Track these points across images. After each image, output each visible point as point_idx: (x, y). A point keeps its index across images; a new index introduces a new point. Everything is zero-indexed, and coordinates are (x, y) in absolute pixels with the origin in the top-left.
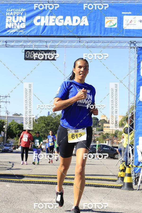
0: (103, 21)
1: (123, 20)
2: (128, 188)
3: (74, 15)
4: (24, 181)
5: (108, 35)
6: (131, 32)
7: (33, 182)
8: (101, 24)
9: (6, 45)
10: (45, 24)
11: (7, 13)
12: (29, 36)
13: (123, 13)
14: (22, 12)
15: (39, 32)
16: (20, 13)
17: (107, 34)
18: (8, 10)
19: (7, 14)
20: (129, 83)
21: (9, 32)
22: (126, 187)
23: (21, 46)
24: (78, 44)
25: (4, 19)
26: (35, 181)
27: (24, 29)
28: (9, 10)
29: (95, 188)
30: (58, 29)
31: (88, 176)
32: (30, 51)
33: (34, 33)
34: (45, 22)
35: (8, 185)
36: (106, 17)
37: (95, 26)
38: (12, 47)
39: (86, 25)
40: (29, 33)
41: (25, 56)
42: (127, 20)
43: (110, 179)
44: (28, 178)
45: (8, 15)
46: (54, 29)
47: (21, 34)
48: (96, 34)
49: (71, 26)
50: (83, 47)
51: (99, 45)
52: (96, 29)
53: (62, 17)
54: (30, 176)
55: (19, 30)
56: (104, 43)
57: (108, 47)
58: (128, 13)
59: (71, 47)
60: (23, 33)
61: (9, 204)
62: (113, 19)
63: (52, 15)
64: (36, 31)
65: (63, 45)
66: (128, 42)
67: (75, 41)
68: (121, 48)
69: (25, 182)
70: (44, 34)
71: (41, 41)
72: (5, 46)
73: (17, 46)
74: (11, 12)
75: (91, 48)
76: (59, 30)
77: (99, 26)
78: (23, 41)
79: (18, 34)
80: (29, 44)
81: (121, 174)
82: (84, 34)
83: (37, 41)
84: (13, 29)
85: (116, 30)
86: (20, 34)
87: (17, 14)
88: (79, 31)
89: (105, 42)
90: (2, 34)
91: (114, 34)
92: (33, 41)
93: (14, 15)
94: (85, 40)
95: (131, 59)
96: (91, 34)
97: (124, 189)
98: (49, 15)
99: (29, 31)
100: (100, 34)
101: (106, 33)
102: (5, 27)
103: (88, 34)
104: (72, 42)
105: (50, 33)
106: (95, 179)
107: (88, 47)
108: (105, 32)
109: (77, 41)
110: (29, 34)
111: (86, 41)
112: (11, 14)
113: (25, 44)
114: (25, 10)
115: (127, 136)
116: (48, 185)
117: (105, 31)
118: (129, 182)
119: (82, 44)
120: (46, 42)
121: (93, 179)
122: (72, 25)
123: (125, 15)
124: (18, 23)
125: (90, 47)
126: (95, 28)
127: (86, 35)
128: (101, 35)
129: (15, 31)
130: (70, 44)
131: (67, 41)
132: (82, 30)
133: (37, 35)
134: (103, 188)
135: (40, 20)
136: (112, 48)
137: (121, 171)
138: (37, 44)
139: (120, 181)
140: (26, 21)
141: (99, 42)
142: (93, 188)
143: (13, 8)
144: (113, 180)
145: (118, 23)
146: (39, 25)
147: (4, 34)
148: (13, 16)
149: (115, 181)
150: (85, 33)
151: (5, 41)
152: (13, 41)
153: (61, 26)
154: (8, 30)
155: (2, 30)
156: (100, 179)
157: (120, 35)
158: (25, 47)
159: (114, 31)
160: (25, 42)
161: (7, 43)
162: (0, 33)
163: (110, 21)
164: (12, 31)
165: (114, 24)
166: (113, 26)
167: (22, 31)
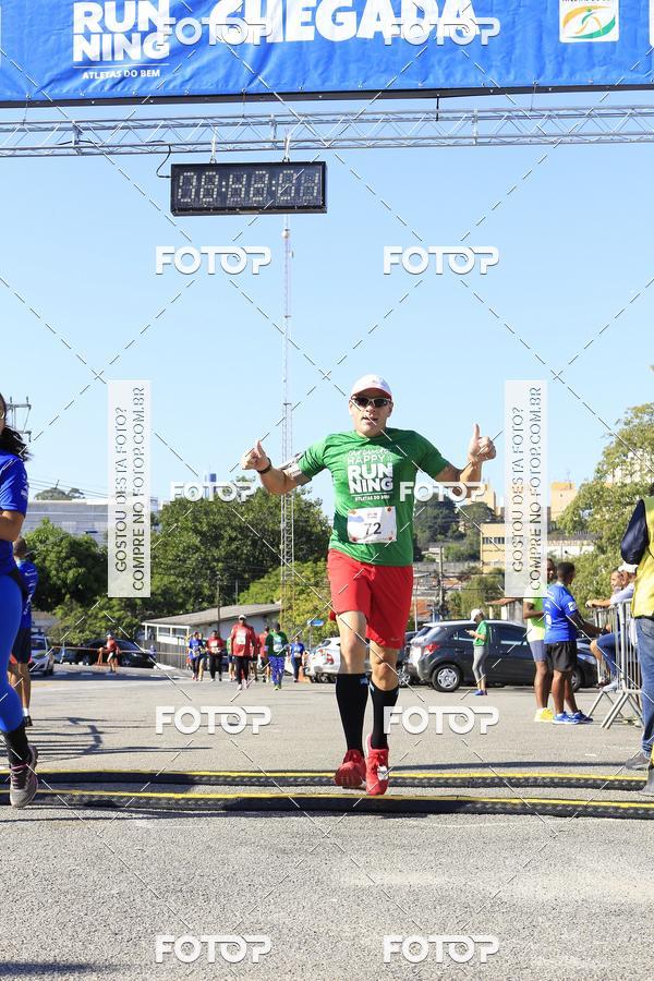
0: (549, 12)
1: (648, 6)
5: (578, 80)
8: (540, 27)
9: (76, 143)
12: (188, 96)
15: (239, 74)
17: (572, 74)
21: (91, 81)
23: (150, 149)
24: (431, 129)
25: (62, 15)
30: (330, 58)
32: (199, 168)
33: (215, 80)
37: (513, 38)
38: (110, 151)
40: (190, 79)
41: (174, 194)
43: (612, 778)
46: (312, 58)
47: (153, 89)
48: (515, 78)
50: (456, 141)
51: (532, 131)
52: (517, 52)
54: (219, 777)
55: (139, 69)
56: (557, 120)
57: (578, 138)
59: (398, 143)
60: (157, 81)
62: (601, 3)
64: (221, 72)
65: (357, 136)
67: (418, 116)
68: (639, 141)
71: (250, 120)
72: (74, 152)
73: (134, 150)
75: (495, 144)
76: (337, 60)
77: (531, 35)
78: (163, 122)
79: (136, 87)
80: (190, 135)
82: (458, 76)
83: (231, 121)
85: (613, 52)
86: (144, 88)
88: (433, 66)
89: (561, 113)
90: (56, 91)
91: (607, 72)
92: (210, 121)
94: (462, 108)
96: (493, 79)
99: (188, 71)
100: (539, 76)
101: (566, 68)
102: (71, 56)
103: (480, 78)
104: (401, 120)
105: (294, 80)
107: (479, 141)
108: (560, 65)
109: (426, 113)
110: (188, 86)
111: (470, 115)
113: (170, 137)
117: (560, 59)
119: (452, 128)
120: (275, 124)
121: (527, 779)
125: (488, 140)
126: (513, 46)
127: (472, 81)
128: (542, 82)
129: (120, 76)
130: (389, 131)
131: (377, 116)
132: (447, 57)
133: (231, 88)
136: (597, 142)
138: (230, 133)
141: (532, 114)
144: (621, 781)
145: (622, 17)
147: (67, 89)
149: (637, 786)
150: (465, 74)
151: (71, 125)
152: (113, 124)
153: (345, 43)
154: (86, 70)
155: (55, 72)
156: (562, 779)
157: (635, 76)
158: (170, 152)
159: (604, 57)
160: (171, 124)
161: (84, 132)
162: (47, 86)
163: (582, 9)
164: (103, 76)
165: (604, 24)
166: (598, 34)
167: (156, 73)
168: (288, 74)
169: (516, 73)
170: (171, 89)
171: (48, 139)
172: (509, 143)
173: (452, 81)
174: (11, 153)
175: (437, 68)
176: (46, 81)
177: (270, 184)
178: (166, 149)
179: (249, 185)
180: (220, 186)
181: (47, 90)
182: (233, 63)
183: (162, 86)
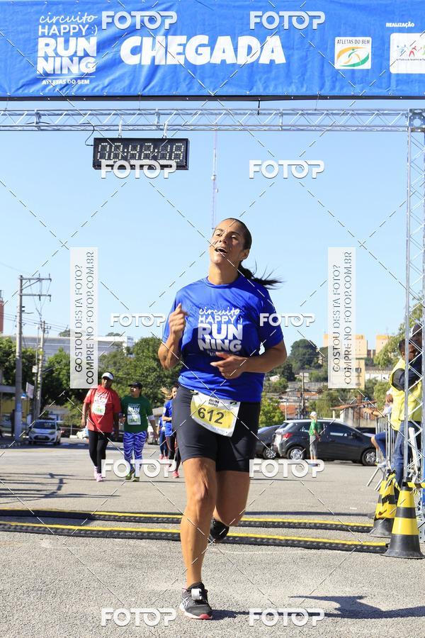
0: (328, 50)
1: (389, 48)
2: (405, 553)
3: (242, 34)
4: (94, 531)
5: (345, 92)
6: (412, 81)
7: (122, 533)
8: (323, 59)
9: (37, 123)
10: (154, 59)
11: (40, 26)
12: (106, 96)
13: (389, 25)
14: (87, 26)
15: (138, 84)
16: (80, 29)
17: (342, 88)
18: (43, 20)
19: (41, 30)
20: (409, 236)
21: (46, 86)
22: (398, 548)
23: (82, 128)
24: (255, 120)
25: (32, 45)
27: (91, 74)
28: (46, 18)
29: (306, 551)
31: (284, 516)
32: (111, 141)
33: (123, 86)
34: (153, 53)
35: (46, 542)
36: (337, 39)
37: (305, 66)
38: (57, 129)
39: (277, 62)
40: (107, 86)
41: (95, 156)
42: (402, 45)
44: (106, 522)
45: (43, 33)
46: (182, 74)
47: (85, 91)
48: (307, 90)
49: (233, 65)
50: (270, 128)
51: (316, 123)
52: (308, 74)
53: (204, 39)
54: (110, 516)
55: (76, 79)
56: (331, 116)
57: (345, 128)
58: (404, 25)
59: (233, 128)
60: (87, 87)
61: (49, 598)
62: (360, 45)
63: (174, 34)
64: (127, 82)
65: (209, 124)
66: (405, 112)
67: (246, 111)
68: (382, 131)
69: (97, 534)
70: (153, 90)
71: (143, 112)
72: (36, 129)
73: (72, 128)
74: (52, 24)
75: (294, 130)
76: (197, 77)
77: (317, 63)
78: (90, 112)
79: (75, 90)
80: (106, 120)
81: (386, 510)
82: (271, 88)
83: (132, 112)
84: (58, 75)
85: (367, 75)
86: (80, 91)
87: (72, 31)
88: (256, 81)
89: (334, 112)
90: (26, 91)
91: (363, 88)
92: (119, 112)
93: (62, 34)
95: (412, 164)
96: (292, 90)
97: (393, 554)
98: (166, 34)
99: (106, 81)
100: (321, 89)
101: (338, 84)
102: (36, 70)
103: (285, 90)
104: (236, 114)
105: (170, 88)
106: (305, 526)
107: (283, 128)
108: (334, 83)
109: (252, 110)
110: (106, 90)
111: (278, 112)
112: (52, 32)
113: (94, 121)
114: (93, 17)
115: (401, 395)
116: (164, 543)
117: (334, 79)
118: (408, 533)
119: (267, 120)
120: (159, 114)
121: (300, 524)
122: (234, 62)
123: (396, 32)
124: (74, 58)
125: (289, 128)
126: (306, 71)
127: (280, 91)
128: (323, 93)
129: (65, 83)
130: (229, 120)
131: (221, 111)
132: (266, 76)
133: (132, 92)
134: (330, 552)
135: (138, 49)
136: (356, 130)
137: (384, 501)
138: (131, 120)
139: (379, 530)
140: (98, 51)
141: (316, 112)
142: (299, 552)
143: (57, 14)
144: (359, 527)
145: (373, 54)
146: (138, 62)
147: (32, 90)
148: (60, 36)
149: (366, 530)
150: (276, 87)
151: (34, 112)
152: (59, 112)
153: (203, 66)
154: (44, 79)
155: (26, 79)
156: (322, 524)
157: (380, 91)
158: (94, 130)
159: (362, 79)
160: (95, 113)
161: (42, 117)
162: (21, 88)
163: (349, 49)
164: (55, 83)
165: (362, 58)
166: (358, 64)
167: (87, 82)
168: (167, 84)
169: (307, 87)
170: (96, 92)
171: (20, 120)
172: (302, 130)
173: (267, 91)
175: (259, 82)
176: (20, 86)
177: (154, 152)
178: (92, 128)
179: (141, 152)
180: (123, 152)
181: (21, 91)
182: (134, 77)
183: (90, 90)
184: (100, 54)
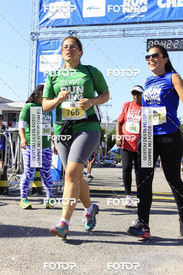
9: (123, 34)
10: (172, 5)
12: (152, 22)
15: (165, 16)
21: (127, 18)
23: (142, 35)
25: (121, 1)
26: (165, 199)
27: (145, 13)
32: (154, 40)
33: (159, 17)
34: (171, 3)
38: (131, 36)
40: (152, 17)
41: (147, 47)
47: (143, 20)
55: (139, 15)
60: (144, 18)
64: (160, 15)
70: (171, 18)
71: (167, 27)
72: (123, 36)
73: (138, 35)
78: (145, 28)
79: (139, 19)
80: (152, 31)
83: (163, 28)
86: (141, 20)
90: (119, 21)
92: (157, 28)
99: (152, 15)
105: (179, 17)
110: (152, 19)
113: (147, 32)
120: (174, 28)
129: (135, 17)
133: (163, 19)
135: (165, 1)
138: (162, 31)
140: (148, 3)
146: (165, 7)
147: (121, 20)
151: (122, 30)
152: (132, 29)
154: (126, 15)
155: (119, 16)
160: (147, 29)
161: (125, 31)
162: (117, 19)
164: (130, 17)
167: (144, 16)
168: (177, 15)
170: (147, 20)
171: (116, 33)
174: (107, 37)
177: (172, 44)
178: (146, 35)
179: (166, 44)
181: (116, 21)
182: (163, 13)
183: (145, 19)
184: (149, 4)
